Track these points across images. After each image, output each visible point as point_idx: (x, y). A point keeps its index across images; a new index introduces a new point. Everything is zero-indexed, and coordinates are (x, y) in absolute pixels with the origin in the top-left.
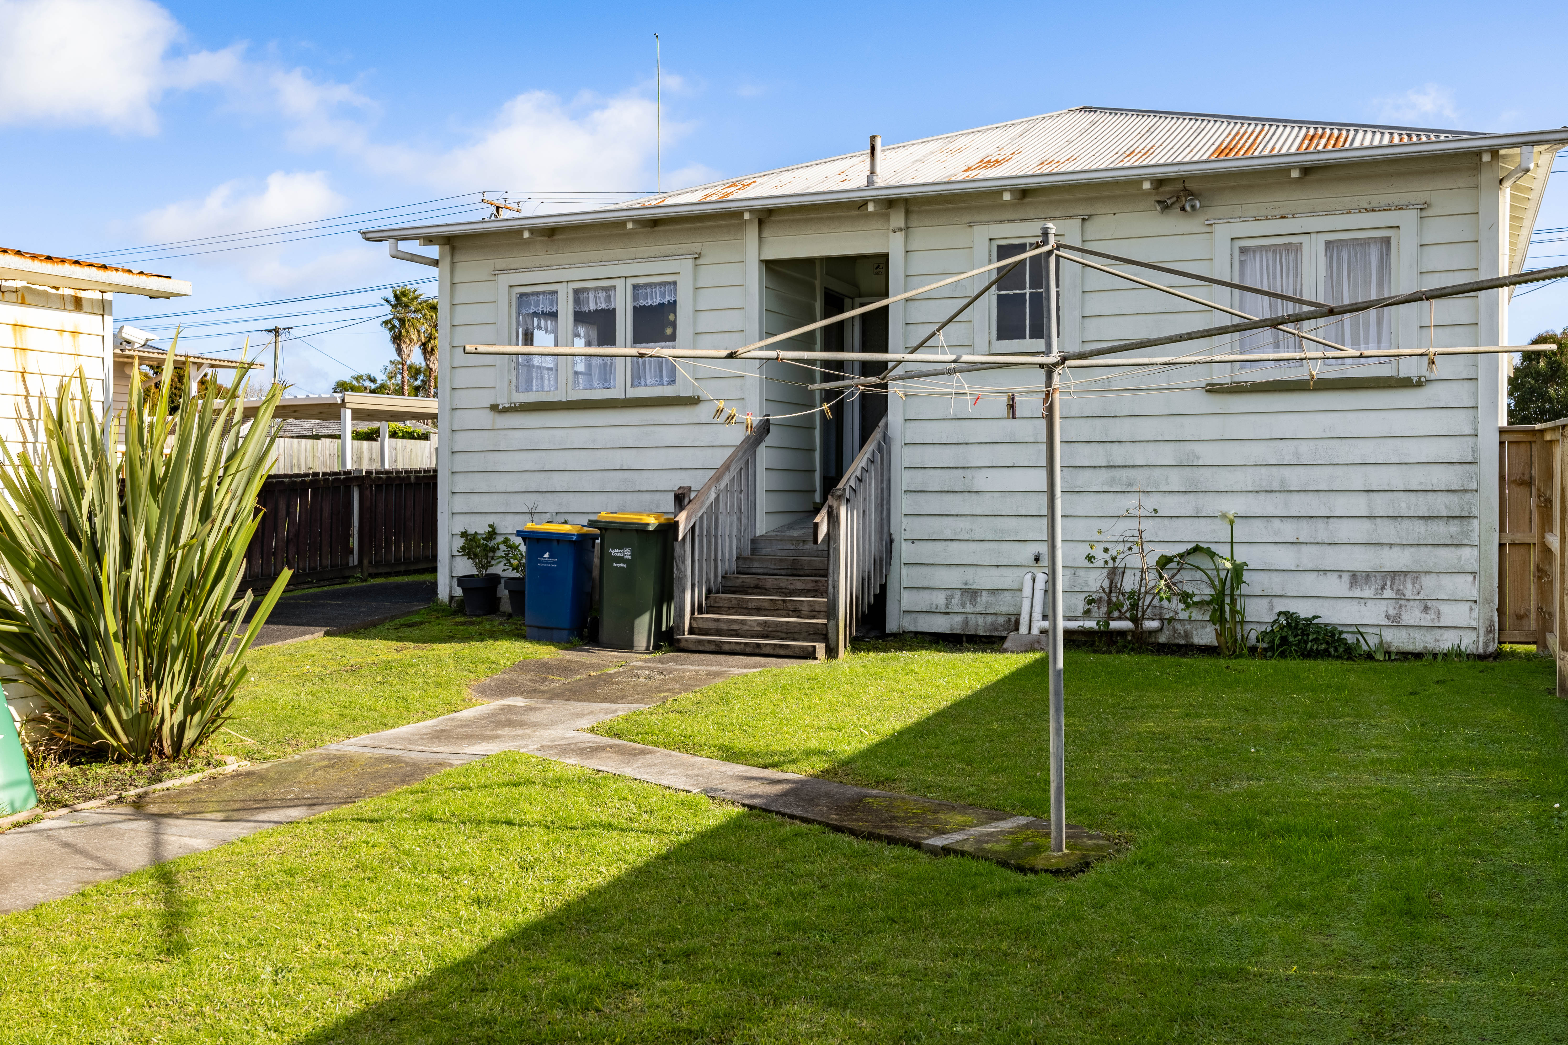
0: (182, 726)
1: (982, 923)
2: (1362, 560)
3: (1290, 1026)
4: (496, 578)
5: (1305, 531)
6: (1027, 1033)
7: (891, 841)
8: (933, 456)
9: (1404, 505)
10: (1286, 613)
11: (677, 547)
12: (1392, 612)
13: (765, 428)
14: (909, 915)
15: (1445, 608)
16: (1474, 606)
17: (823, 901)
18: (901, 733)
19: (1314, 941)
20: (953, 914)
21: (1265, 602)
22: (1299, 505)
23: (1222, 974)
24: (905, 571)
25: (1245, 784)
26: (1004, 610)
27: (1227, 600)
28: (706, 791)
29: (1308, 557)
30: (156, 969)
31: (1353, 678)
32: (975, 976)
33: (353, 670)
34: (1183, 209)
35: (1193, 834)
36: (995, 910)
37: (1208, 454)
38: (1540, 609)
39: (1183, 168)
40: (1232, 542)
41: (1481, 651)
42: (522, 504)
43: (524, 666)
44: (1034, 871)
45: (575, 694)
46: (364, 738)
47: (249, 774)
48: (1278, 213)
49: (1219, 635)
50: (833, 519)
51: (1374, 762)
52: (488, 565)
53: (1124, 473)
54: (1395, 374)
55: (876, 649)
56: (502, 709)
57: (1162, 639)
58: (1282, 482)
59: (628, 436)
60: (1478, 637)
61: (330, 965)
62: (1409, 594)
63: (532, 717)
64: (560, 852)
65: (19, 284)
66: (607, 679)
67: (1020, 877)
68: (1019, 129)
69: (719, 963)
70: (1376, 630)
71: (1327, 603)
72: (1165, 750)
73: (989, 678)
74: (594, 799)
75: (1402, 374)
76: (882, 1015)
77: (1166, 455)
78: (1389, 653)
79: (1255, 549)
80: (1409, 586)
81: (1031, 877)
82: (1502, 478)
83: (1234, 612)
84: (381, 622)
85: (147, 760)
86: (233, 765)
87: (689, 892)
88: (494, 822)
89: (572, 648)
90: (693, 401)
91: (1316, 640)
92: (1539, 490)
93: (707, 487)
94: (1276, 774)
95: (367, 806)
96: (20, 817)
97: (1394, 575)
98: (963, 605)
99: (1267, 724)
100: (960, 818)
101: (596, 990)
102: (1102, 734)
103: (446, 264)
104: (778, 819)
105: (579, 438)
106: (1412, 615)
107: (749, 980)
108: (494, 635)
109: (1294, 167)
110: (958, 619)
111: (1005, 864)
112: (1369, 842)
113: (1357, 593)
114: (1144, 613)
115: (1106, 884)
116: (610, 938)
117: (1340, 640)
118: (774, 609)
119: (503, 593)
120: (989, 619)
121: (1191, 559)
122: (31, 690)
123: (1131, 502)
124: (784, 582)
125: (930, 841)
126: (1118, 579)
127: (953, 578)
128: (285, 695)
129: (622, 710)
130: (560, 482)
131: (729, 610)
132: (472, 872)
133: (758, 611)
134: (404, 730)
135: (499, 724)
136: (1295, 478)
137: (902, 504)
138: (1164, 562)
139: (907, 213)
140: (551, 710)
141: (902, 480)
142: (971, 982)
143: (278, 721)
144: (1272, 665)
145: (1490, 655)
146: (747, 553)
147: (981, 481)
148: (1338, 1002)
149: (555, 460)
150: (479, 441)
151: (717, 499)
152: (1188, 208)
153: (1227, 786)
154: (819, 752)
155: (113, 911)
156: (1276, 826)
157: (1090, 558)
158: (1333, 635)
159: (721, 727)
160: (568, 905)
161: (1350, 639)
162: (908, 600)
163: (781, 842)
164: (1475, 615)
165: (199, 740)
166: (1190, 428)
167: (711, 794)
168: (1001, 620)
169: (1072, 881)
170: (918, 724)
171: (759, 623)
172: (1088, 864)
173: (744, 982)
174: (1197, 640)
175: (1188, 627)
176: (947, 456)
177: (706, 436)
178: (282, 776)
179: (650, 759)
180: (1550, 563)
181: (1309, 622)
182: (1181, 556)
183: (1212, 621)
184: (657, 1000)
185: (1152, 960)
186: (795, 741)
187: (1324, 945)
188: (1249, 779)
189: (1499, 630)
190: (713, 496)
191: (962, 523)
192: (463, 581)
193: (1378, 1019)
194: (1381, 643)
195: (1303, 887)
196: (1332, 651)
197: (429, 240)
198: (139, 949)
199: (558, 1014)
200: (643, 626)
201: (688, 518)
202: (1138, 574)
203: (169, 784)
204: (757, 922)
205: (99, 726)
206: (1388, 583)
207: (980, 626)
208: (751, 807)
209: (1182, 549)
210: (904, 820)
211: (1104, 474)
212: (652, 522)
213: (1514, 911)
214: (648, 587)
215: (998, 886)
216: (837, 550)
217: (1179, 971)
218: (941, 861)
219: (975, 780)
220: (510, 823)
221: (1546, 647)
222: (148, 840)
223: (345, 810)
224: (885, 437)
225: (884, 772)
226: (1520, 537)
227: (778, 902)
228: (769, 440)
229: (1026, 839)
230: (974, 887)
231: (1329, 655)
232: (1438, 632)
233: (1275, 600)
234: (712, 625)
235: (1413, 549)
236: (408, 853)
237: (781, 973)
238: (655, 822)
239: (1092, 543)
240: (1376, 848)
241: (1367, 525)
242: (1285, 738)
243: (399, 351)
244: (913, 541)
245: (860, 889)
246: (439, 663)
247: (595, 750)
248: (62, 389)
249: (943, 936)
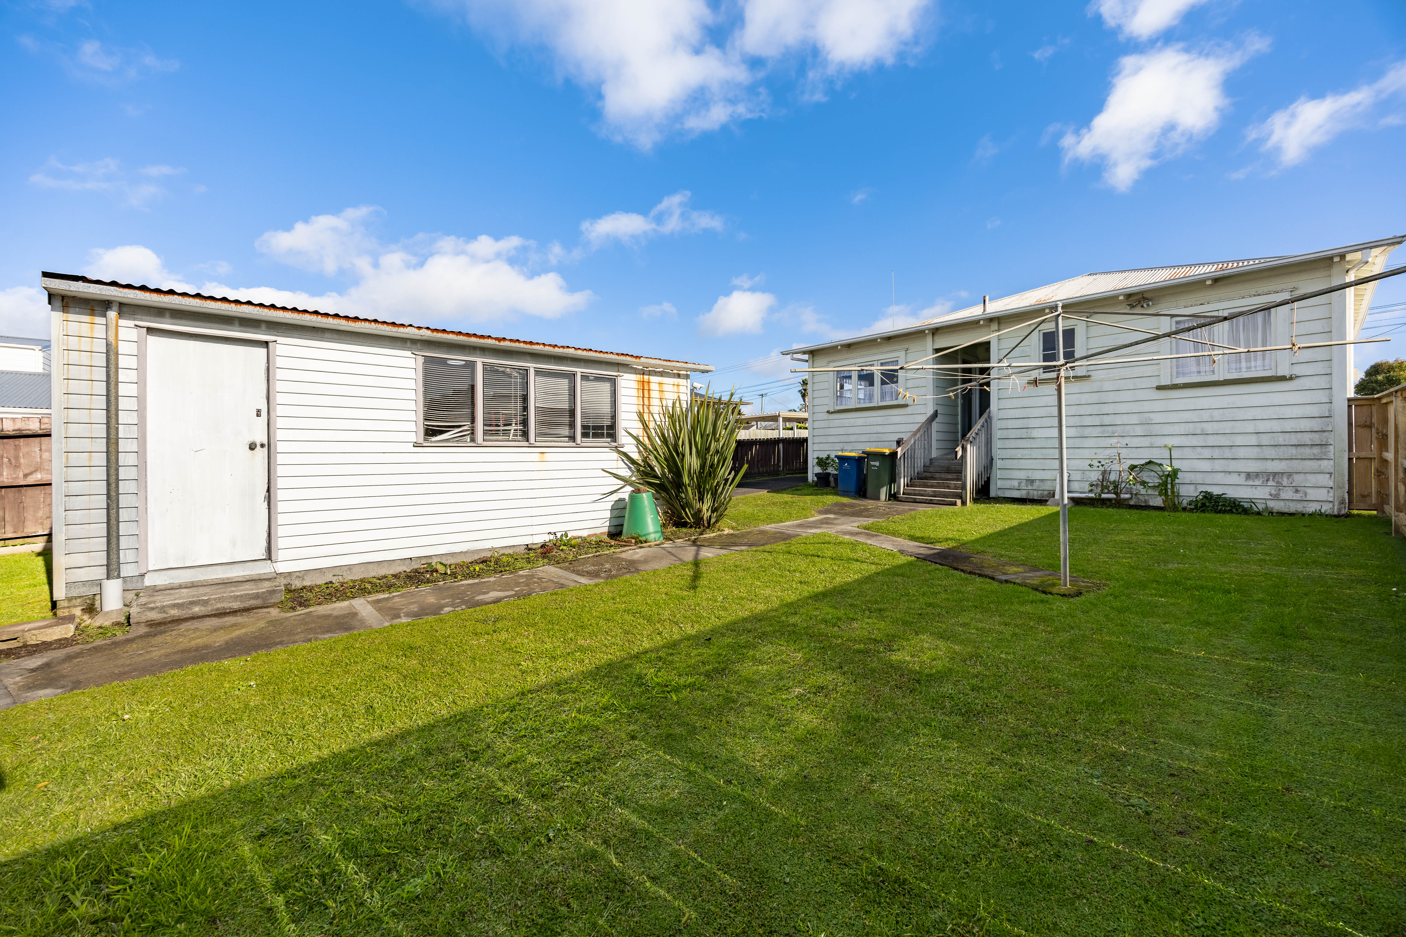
0: (710, 516)
1: (1021, 613)
2: (1253, 467)
3: (1199, 681)
4: (829, 474)
5: (1217, 453)
6: (1039, 663)
7: (980, 575)
8: (1011, 424)
9: (1281, 439)
10: (1206, 492)
11: (898, 462)
12: (1273, 492)
13: (935, 415)
14: (985, 606)
15: (1310, 491)
16: (1330, 490)
17: (944, 596)
18: (991, 535)
19: (1215, 641)
20: (1007, 607)
21: (1192, 487)
22: (1211, 441)
23: (1156, 650)
24: (998, 472)
25: (1176, 565)
26: (1047, 488)
27: (1169, 486)
28: (899, 551)
29: (1218, 465)
30: (685, 593)
31: (1247, 522)
32: (1015, 634)
33: (774, 504)
34: (1142, 306)
35: (1143, 585)
36: (1029, 608)
37: (1157, 418)
38: (1379, 493)
39: (1141, 287)
40: (1171, 459)
41: (1336, 513)
42: (838, 447)
43: (836, 504)
44: (1050, 593)
45: (854, 514)
46: (773, 525)
47: (732, 534)
48: (1198, 303)
49: (1164, 502)
50: (964, 449)
51: (1260, 560)
52: (826, 469)
53: (1110, 428)
54: (1274, 374)
55: (985, 503)
56: (825, 518)
57: (1132, 503)
58: (1202, 430)
59: (880, 420)
60: (1334, 506)
61: (742, 599)
62: (1285, 483)
63: (835, 522)
64: (836, 568)
65: (661, 370)
66: (867, 510)
67: (1043, 596)
68: (1056, 287)
69: (893, 615)
70: (1262, 501)
71: (1231, 487)
72: (1129, 548)
73: (1037, 516)
74: (853, 550)
75: (1279, 374)
76: (965, 645)
77: (1134, 419)
78: (1272, 513)
79: (1185, 462)
80: (1285, 479)
81: (1049, 596)
82: (1350, 424)
83: (1173, 492)
84: (787, 489)
85: (699, 528)
86: (727, 531)
87: (885, 587)
88: (813, 555)
89: (856, 499)
90: (905, 406)
91: (1224, 505)
92: (1377, 429)
93: (910, 438)
94: (1196, 562)
95: (768, 547)
96: (657, 542)
97: (1275, 474)
98: (1027, 486)
99: (1192, 540)
100: (1016, 569)
101: (839, 619)
102: (1094, 539)
103: (811, 362)
104: (930, 563)
105: (860, 421)
106: (1288, 494)
107: (905, 623)
108: (827, 494)
109: (1208, 279)
110: (1024, 492)
111: (1036, 589)
112: (1255, 597)
113: (1251, 483)
114: (1121, 491)
115: (1090, 603)
116: (850, 601)
117: (1239, 505)
118: (938, 486)
119: (832, 479)
120: (1040, 492)
121: (1147, 467)
122: (664, 502)
123: (1114, 441)
124: (943, 476)
125: (999, 577)
126: (1107, 476)
127: (1022, 475)
128: (749, 510)
129: (871, 520)
130: (852, 438)
131: (919, 486)
132: (800, 572)
133: (932, 487)
134: (787, 523)
135: (823, 523)
136: (1209, 428)
137: (997, 444)
138: (1132, 468)
139: (999, 323)
140: (844, 519)
141: (997, 434)
142: (1012, 637)
143: (745, 518)
144: (1195, 516)
145: (1343, 515)
146: (928, 464)
147: (1035, 433)
148: (1232, 673)
149: (851, 430)
150: (823, 424)
151: (915, 443)
152: (1145, 306)
153: (1165, 566)
154: (951, 539)
155: (677, 573)
156: (1194, 585)
157: (1090, 465)
158: (1234, 503)
159: (910, 528)
160: (835, 587)
161: (1246, 505)
162: (1000, 484)
163: (929, 572)
164: (1331, 494)
165: (717, 521)
166: (1147, 407)
167: (902, 552)
168: (1046, 493)
169: (1071, 600)
170: (1000, 531)
171: (932, 491)
172: (1081, 593)
173: (903, 624)
174: (1151, 504)
175: (1147, 498)
176: (1018, 424)
177: (910, 419)
178: (743, 536)
179: (879, 538)
180: (1387, 468)
181: (1219, 496)
182: (1143, 465)
183: (1160, 495)
184: (864, 626)
185: (1114, 639)
186: (941, 534)
187: (1223, 644)
188: (1178, 563)
189: (1349, 502)
190: (913, 442)
191: (1026, 452)
192: (817, 475)
193: (1259, 685)
194: (1267, 508)
195: (1210, 615)
196: (1234, 510)
197: (804, 353)
198: (681, 586)
199: (823, 626)
200: (883, 492)
201: (902, 450)
202: (1118, 473)
203: (705, 536)
204: (913, 601)
205: (684, 515)
206: (1271, 478)
207: (1035, 495)
208: (918, 558)
209: (1143, 462)
210: (988, 568)
211: (1099, 429)
212: (887, 451)
213: (1361, 641)
214: (886, 478)
215: (1031, 598)
216: (966, 462)
217: (1130, 646)
218: (1004, 585)
219: (1026, 554)
220: (818, 556)
221: (1384, 512)
222: (694, 553)
223: (761, 548)
224: (989, 416)
225: (980, 548)
226: (1363, 454)
227: (924, 594)
228: (937, 420)
229: (1049, 580)
230: (1019, 597)
231: (1233, 512)
232: (1306, 503)
233: (1198, 486)
234: (912, 492)
235: (1288, 461)
236: (778, 564)
237: (920, 622)
238: (876, 560)
239: (1092, 459)
240: (1261, 601)
241: (1257, 449)
242: (1202, 547)
243: (804, 401)
244: (1003, 459)
245: (963, 593)
246: (805, 502)
247: (857, 534)
248: (674, 404)
249: (1000, 616)
